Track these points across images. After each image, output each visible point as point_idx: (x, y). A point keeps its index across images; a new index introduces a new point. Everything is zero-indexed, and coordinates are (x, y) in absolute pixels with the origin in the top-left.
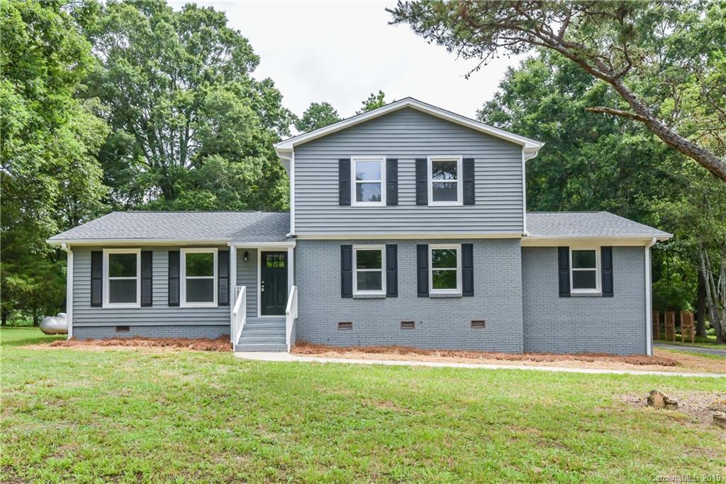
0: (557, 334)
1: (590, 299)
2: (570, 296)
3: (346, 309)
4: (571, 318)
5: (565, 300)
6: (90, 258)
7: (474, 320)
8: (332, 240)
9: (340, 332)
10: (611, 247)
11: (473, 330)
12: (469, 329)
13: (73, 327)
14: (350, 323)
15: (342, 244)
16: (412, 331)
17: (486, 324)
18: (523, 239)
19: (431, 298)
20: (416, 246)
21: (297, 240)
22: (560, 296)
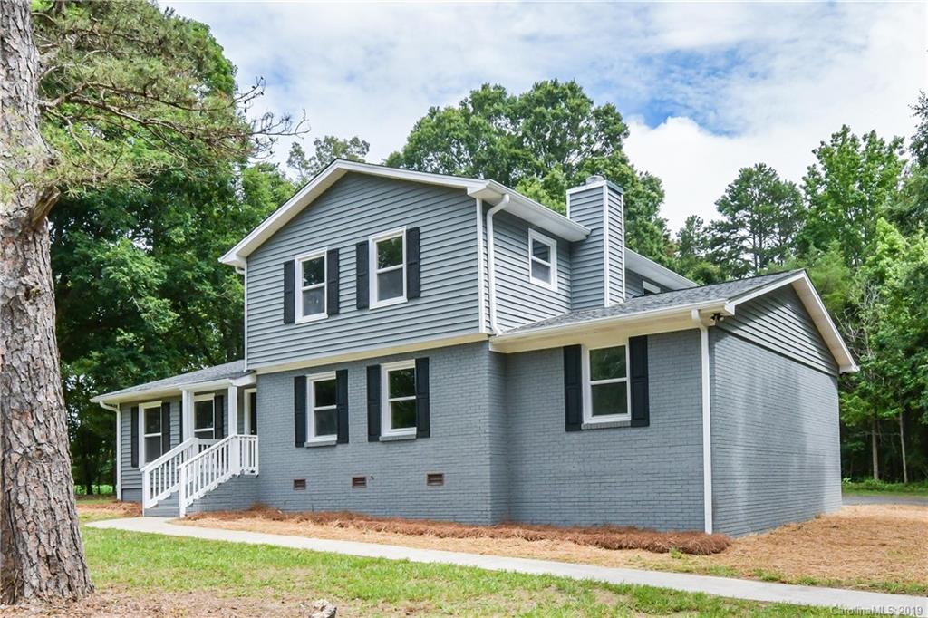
0: (562, 495)
1: (612, 432)
2: (581, 430)
3: (300, 463)
4: (584, 466)
5: (575, 436)
6: (130, 415)
7: (431, 473)
8: (286, 371)
9: (296, 492)
10: (646, 337)
11: (430, 488)
12: (425, 486)
13: (122, 490)
14: (304, 481)
15: (296, 375)
16: (363, 490)
17: (445, 479)
18: (491, 339)
19: (384, 442)
20: (365, 368)
21: (258, 376)
22: (567, 430)
